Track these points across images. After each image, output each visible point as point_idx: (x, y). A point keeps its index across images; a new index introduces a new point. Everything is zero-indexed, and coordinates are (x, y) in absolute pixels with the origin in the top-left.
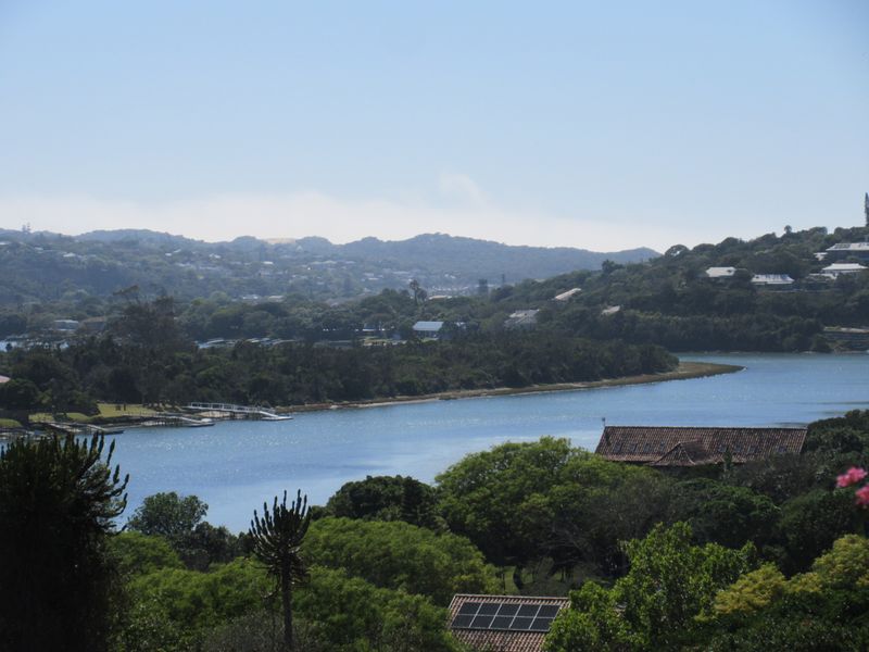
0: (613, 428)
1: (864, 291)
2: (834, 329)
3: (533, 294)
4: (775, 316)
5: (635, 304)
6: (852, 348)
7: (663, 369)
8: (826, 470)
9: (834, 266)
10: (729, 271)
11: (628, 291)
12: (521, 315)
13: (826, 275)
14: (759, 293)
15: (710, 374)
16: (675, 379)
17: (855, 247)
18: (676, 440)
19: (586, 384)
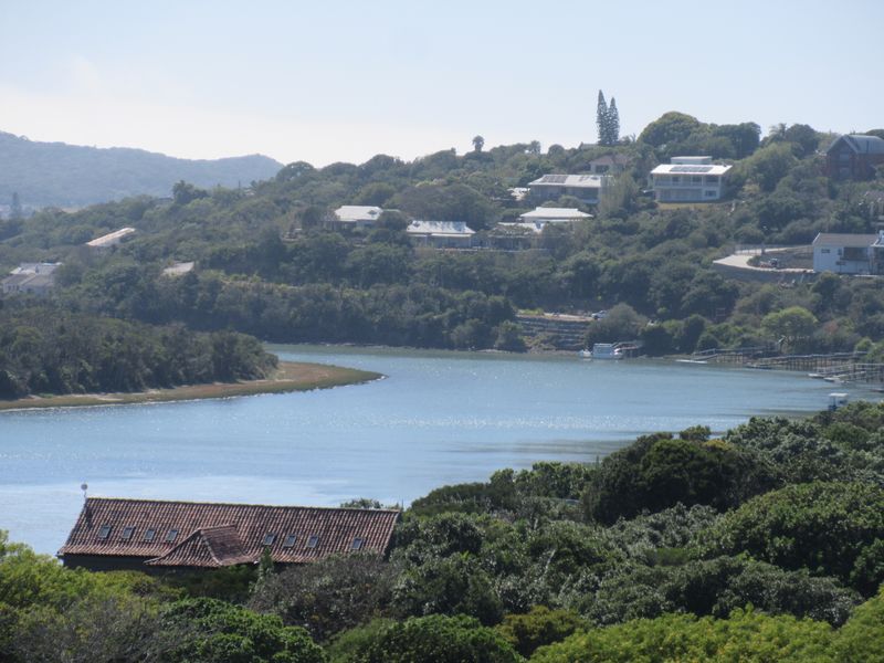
0: (97, 500)
1: (583, 253)
2: (533, 314)
3: (56, 234)
4: (442, 290)
5: (217, 261)
6: (560, 346)
7: (248, 374)
8: (408, 583)
9: (540, 212)
10: (372, 213)
11: (208, 238)
12: (29, 271)
13: (525, 225)
14: (418, 249)
15: (326, 384)
16: (267, 391)
17: (573, 181)
18: (196, 523)
19: (120, 396)
